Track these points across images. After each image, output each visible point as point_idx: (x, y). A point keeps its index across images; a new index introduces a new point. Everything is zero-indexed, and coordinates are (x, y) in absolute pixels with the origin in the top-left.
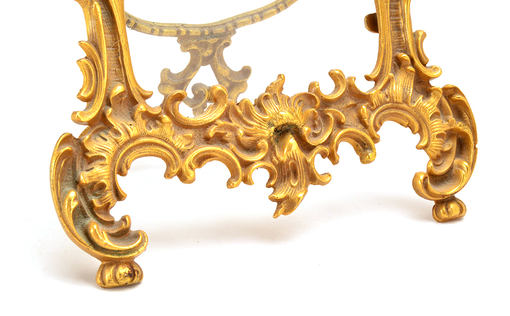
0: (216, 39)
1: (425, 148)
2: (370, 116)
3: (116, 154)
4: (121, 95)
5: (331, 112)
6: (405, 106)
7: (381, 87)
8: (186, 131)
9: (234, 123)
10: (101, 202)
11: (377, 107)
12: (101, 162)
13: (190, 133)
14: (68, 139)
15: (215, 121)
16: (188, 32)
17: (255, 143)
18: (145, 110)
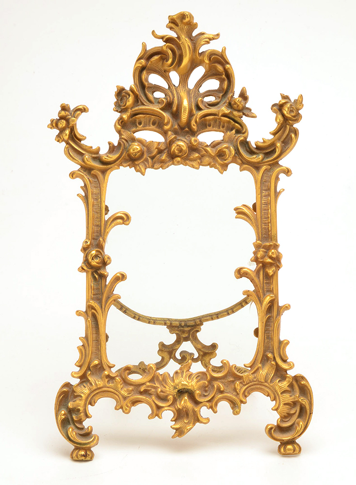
0: (189, 328)
1: (276, 410)
2: (241, 388)
3: (89, 395)
4: (96, 365)
5: (216, 384)
6: (266, 384)
7: (252, 372)
8: (129, 386)
9: (157, 385)
10: (77, 418)
11: (247, 384)
12: (80, 398)
13: (131, 388)
14: (67, 385)
15: (145, 383)
16: (171, 324)
17: (167, 396)
18: (107, 374)
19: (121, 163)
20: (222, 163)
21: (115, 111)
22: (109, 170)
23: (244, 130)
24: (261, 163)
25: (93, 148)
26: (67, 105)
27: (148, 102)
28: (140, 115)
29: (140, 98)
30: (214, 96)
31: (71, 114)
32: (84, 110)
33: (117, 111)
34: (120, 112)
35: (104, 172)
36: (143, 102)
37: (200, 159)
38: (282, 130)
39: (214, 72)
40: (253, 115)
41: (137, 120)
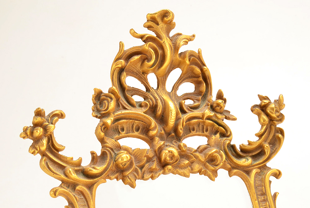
19: (108, 176)
20: (213, 168)
21: (94, 116)
22: (96, 184)
23: (229, 133)
24: (250, 167)
25: (74, 159)
26: (42, 109)
27: (130, 106)
28: (124, 121)
29: (121, 101)
30: (192, 99)
31: (48, 120)
32: (61, 116)
33: (96, 117)
34: (99, 118)
35: (90, 187)
36: (125, 106)
37: (190, 166)
38: (267, 131)
39: (190, 75)
40: (234, 118)
41: (119, 126)
